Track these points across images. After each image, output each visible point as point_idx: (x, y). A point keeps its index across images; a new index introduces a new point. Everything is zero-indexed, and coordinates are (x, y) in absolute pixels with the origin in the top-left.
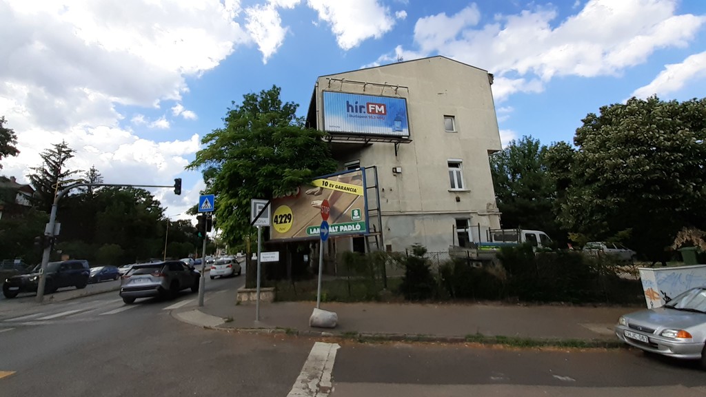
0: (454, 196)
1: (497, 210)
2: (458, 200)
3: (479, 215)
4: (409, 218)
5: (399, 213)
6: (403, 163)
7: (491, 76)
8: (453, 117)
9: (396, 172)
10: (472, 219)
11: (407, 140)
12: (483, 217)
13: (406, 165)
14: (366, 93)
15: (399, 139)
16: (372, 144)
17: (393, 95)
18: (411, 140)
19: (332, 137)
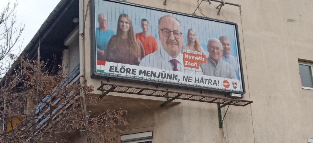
11: (239, 100)
14: (168, 8)
15: (226, 98)
16: (178, 103)
17: (214, 16)
18: (249, 100)
19: (114, 87)
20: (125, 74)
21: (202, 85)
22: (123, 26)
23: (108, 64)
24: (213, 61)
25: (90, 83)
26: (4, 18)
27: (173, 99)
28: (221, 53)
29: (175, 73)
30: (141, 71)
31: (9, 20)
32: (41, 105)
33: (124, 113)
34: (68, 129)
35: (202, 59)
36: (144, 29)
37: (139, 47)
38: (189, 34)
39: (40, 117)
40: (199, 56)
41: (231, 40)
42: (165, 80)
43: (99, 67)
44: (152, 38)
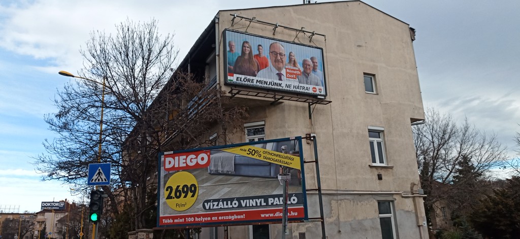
0: (376, 172)
1: (422, 191)
3: (403, 197)
5: (313, 192)
6: (318, 129)
7: (412, 30)
8: (374, 75)
9: (310, 140)
10: (395, 202)
11: (323, 100)
12: (407, 200)
13: (322, 130)
14: (276, 37)
15: (314, 99)
16: (282, 102)
17: (307, 43)
18: (329, 100)
19: (239, 91)
20: (247, 82)
21: (298, 90)
22: (246, 49)
23: (236, 76)
24: (306, 74)
25: (224, 88)
26: (166, 44)
27: (279, 99)
28: (312, 69)
29: (280, 82)
30: (257, 81)
31: (170, 45)
32: (192, 103)
33: (246, 108)
34: (210, 119)
35: (298, 72)
36: (259, 52)
37: (256, 64)
38: (290, 55)
39: (191, 111)
40: (298, 70)
41: (318, 60)
42: (273, 87)
43: (229, 78)
44: (265, 57)
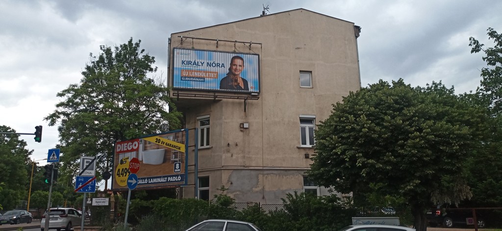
0: (303, 153)
2: (307, 156)
4: (253, 172)
5: (242, 168)
6: (251, 119)
7: (357, 29)
8: (311, 72)
9: (243, 128)
11: (256, 97)
13: (255, 120)
14: (219, 49)
16: (220, 100)
17: (247, 51)
